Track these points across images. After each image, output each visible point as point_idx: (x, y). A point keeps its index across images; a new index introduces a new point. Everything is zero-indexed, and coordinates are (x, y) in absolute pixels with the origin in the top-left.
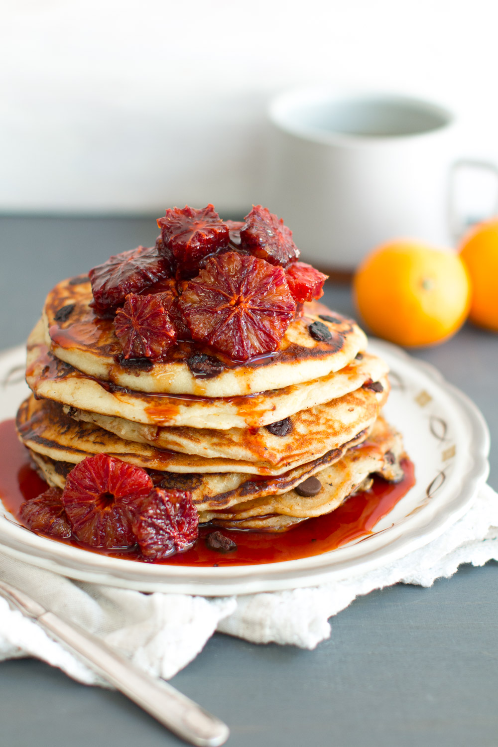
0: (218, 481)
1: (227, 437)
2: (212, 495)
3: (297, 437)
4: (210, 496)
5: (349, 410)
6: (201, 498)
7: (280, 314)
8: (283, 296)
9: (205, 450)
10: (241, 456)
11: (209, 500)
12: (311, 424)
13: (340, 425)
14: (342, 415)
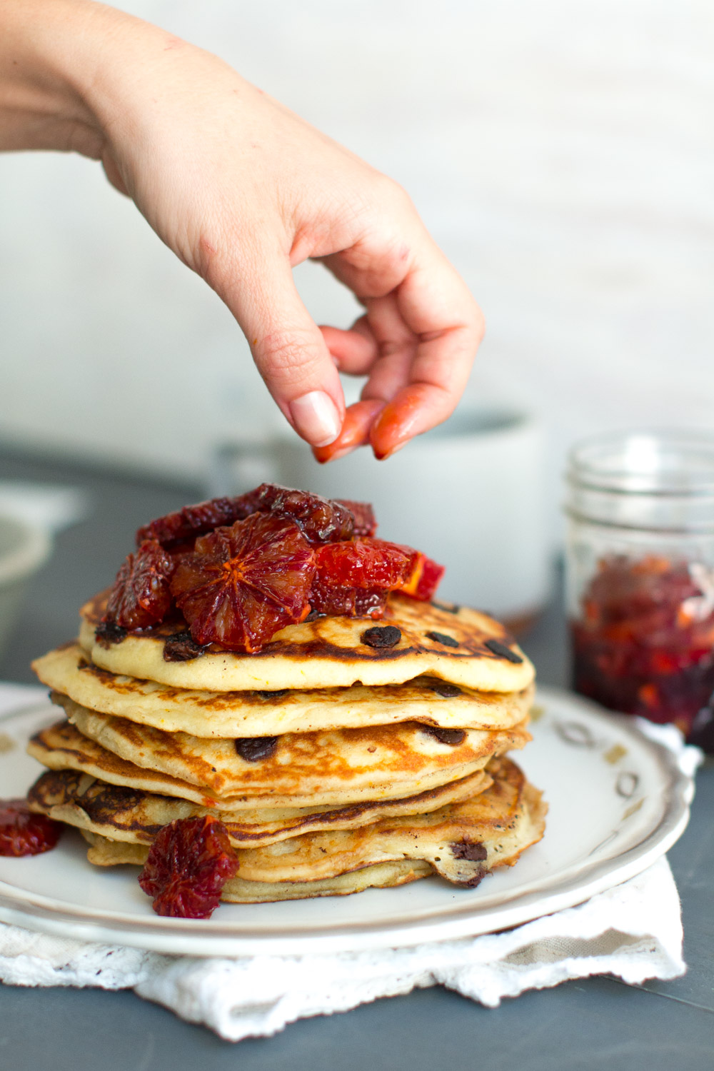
0: (160, 807)
1: (178, 746)
2: (146, 824)
3: (269, 766)
4: (141, 823)
5: (369, 750)
6: (129, 823)
9: (140, 757)
10: (176, 772)
11: (138, 829)
12: (303, 755)
13: (341, 764)
14: (356, 755)
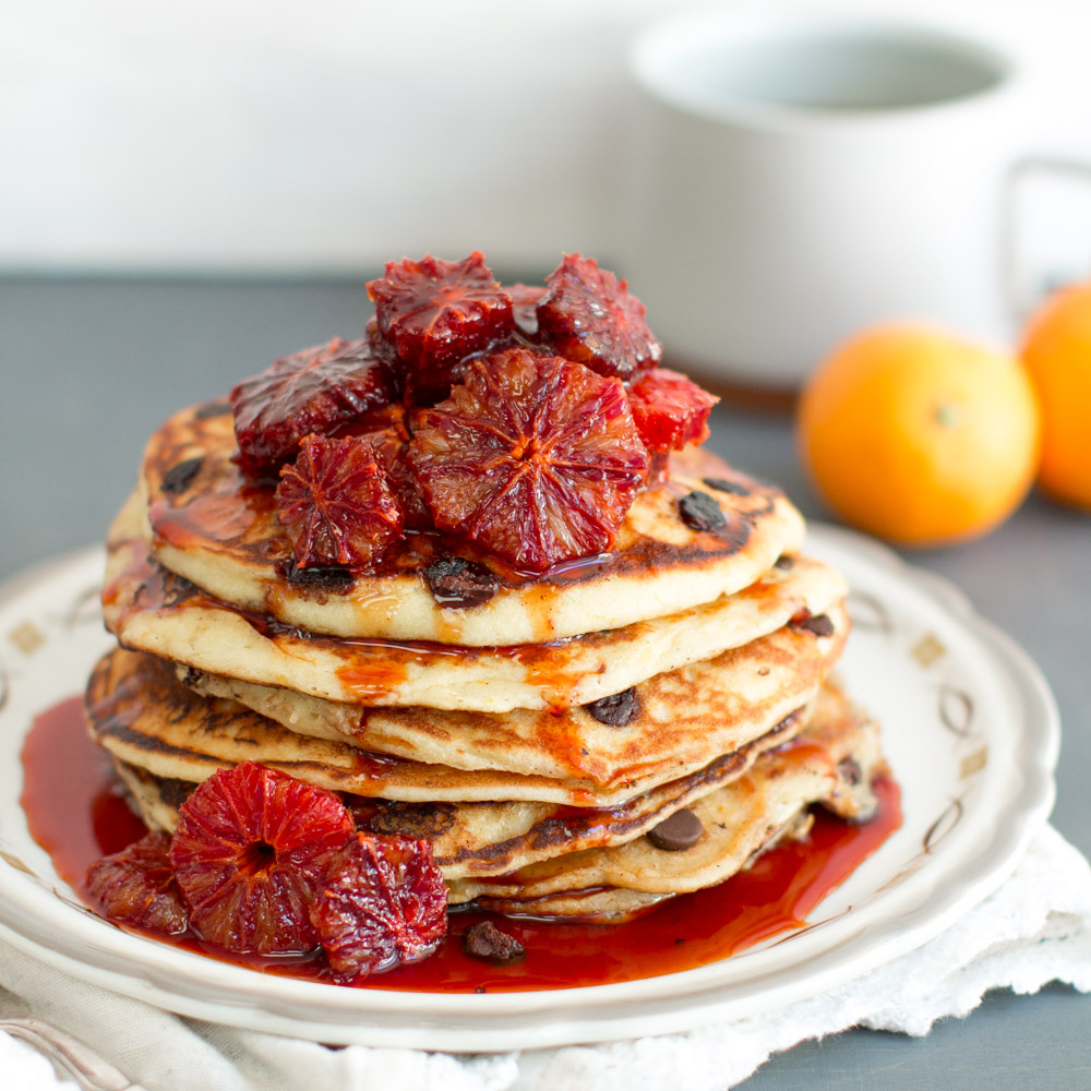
0: (487, 818)
1: (506, 727)
2: (476, 847)
3: (650, 728)
4: (470, 848)
5: (759, 673)
6: (452, 853)
7: (615, 475)
8: (621, 438)
9: (459, 754)
10: (532, 768)
11: (468, 857)
12: (681, 700)
13: (740, 703)
14: (744, 683)
